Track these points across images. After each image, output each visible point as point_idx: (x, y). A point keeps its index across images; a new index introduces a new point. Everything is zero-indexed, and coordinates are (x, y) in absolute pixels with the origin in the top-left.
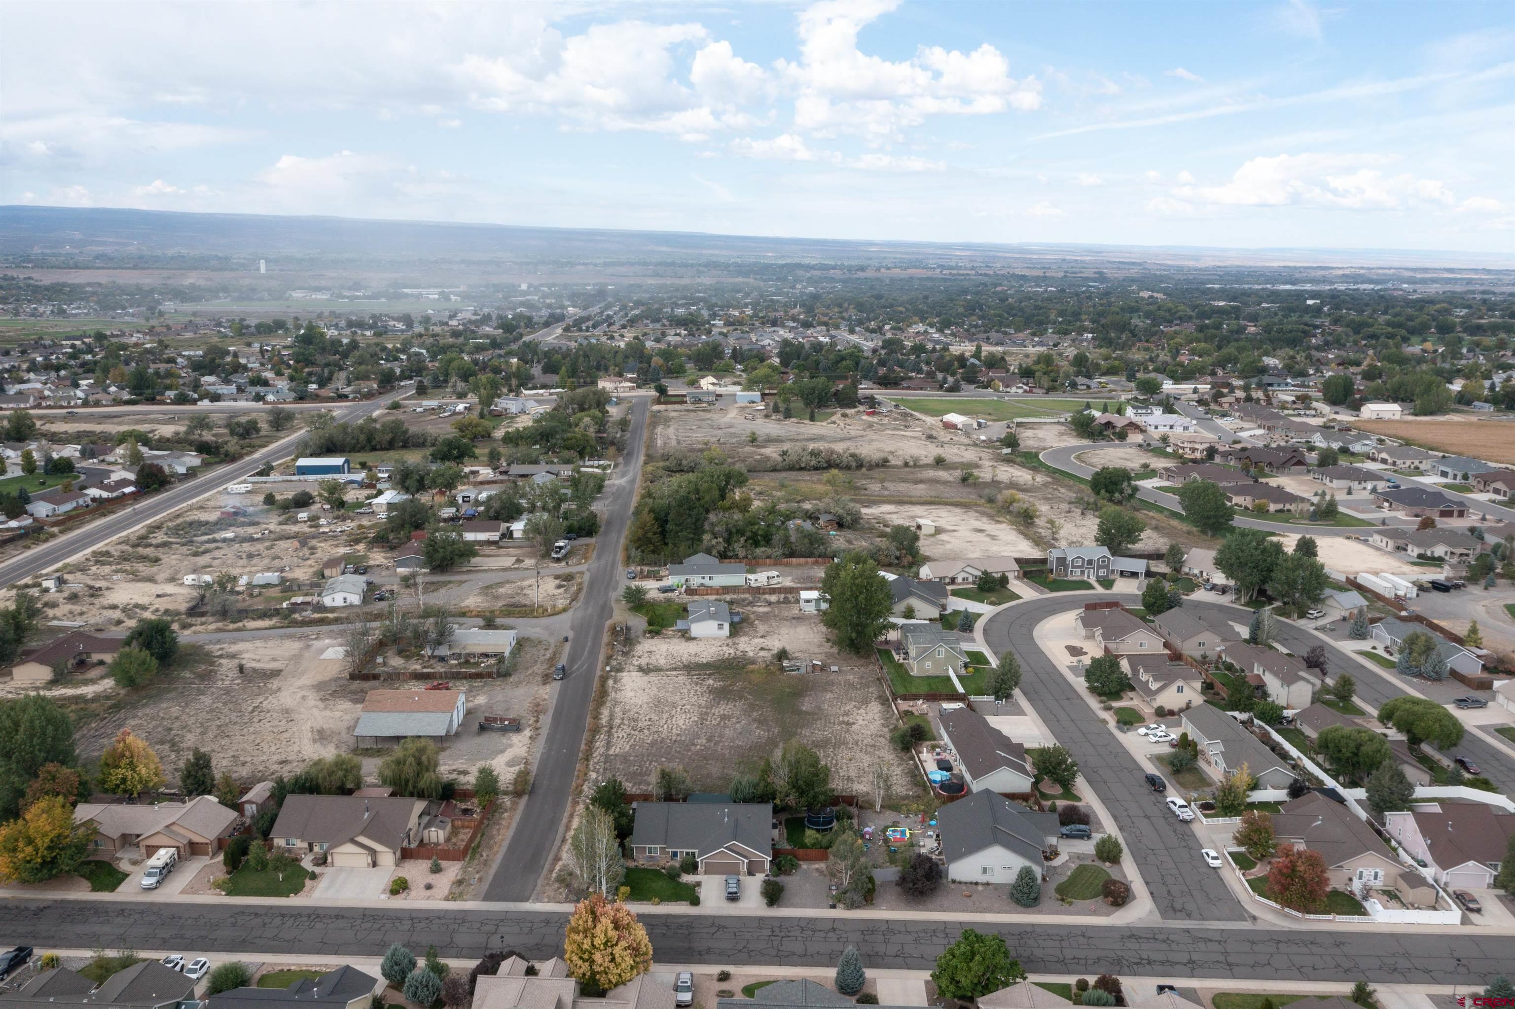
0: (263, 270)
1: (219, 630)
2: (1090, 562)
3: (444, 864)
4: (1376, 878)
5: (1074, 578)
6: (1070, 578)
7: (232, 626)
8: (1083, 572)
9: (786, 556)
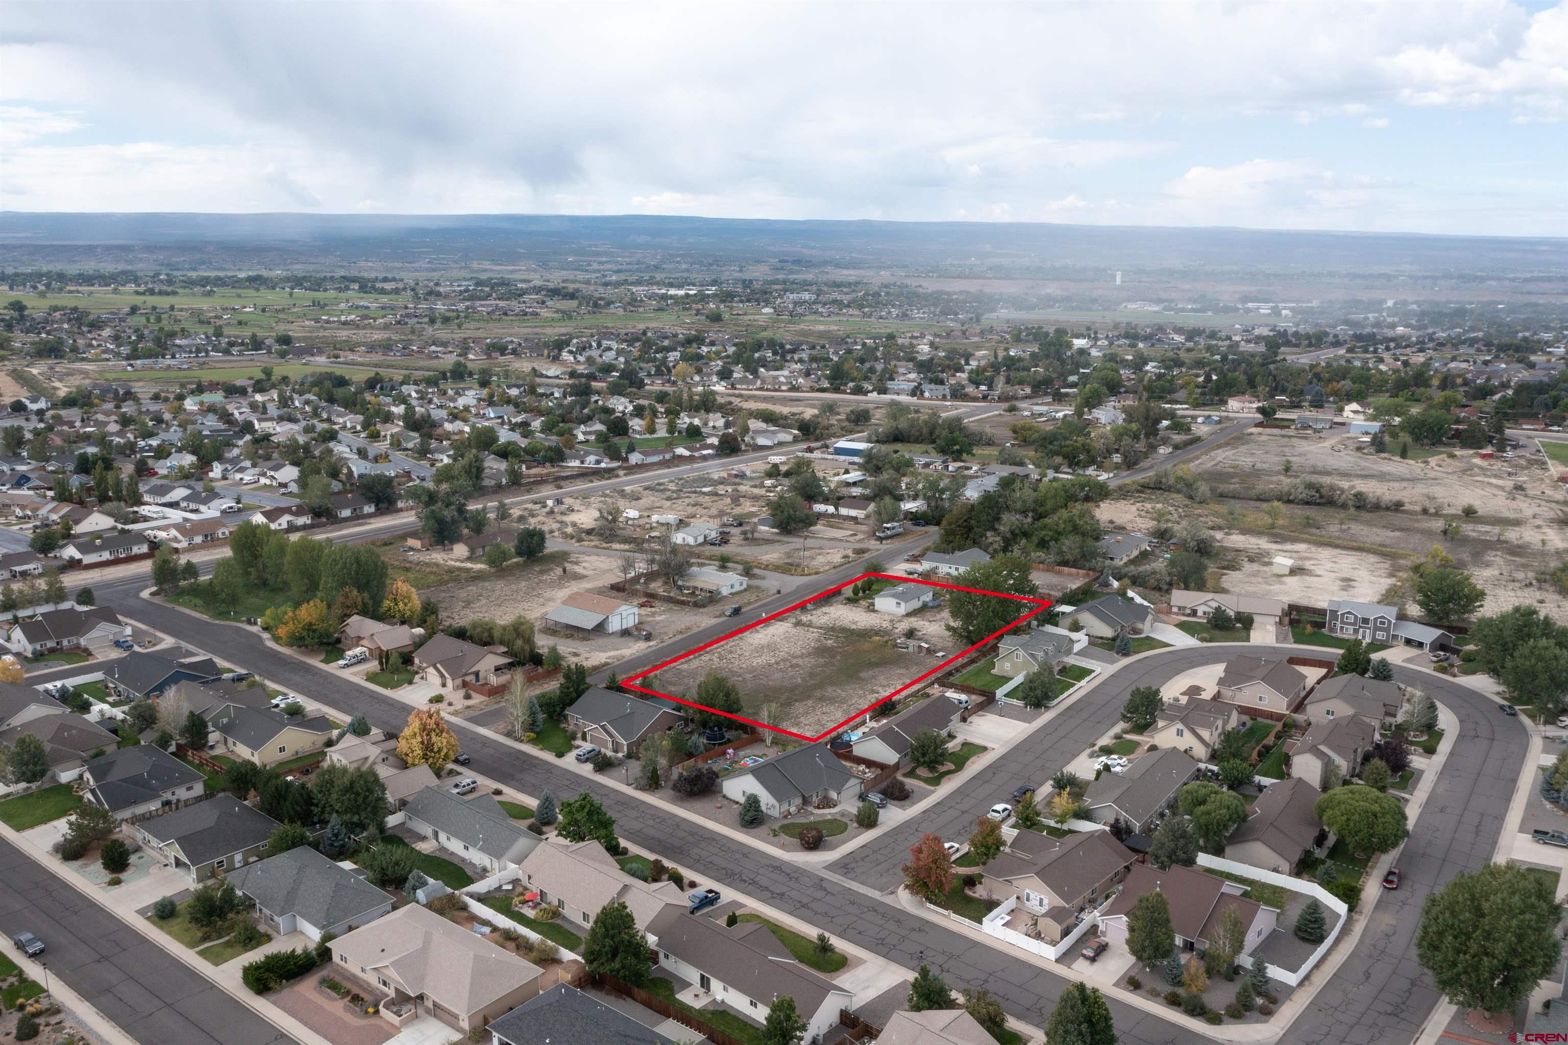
0: (1118, 281)
1: (596, 547)
2: (1366, 621)
3: (473, 694)
4: (1041, 904)
5: (1346, 637)
6: (1339, 635)
7: (605, 545)
8: (1356, 631)
9: (1059, 564)
